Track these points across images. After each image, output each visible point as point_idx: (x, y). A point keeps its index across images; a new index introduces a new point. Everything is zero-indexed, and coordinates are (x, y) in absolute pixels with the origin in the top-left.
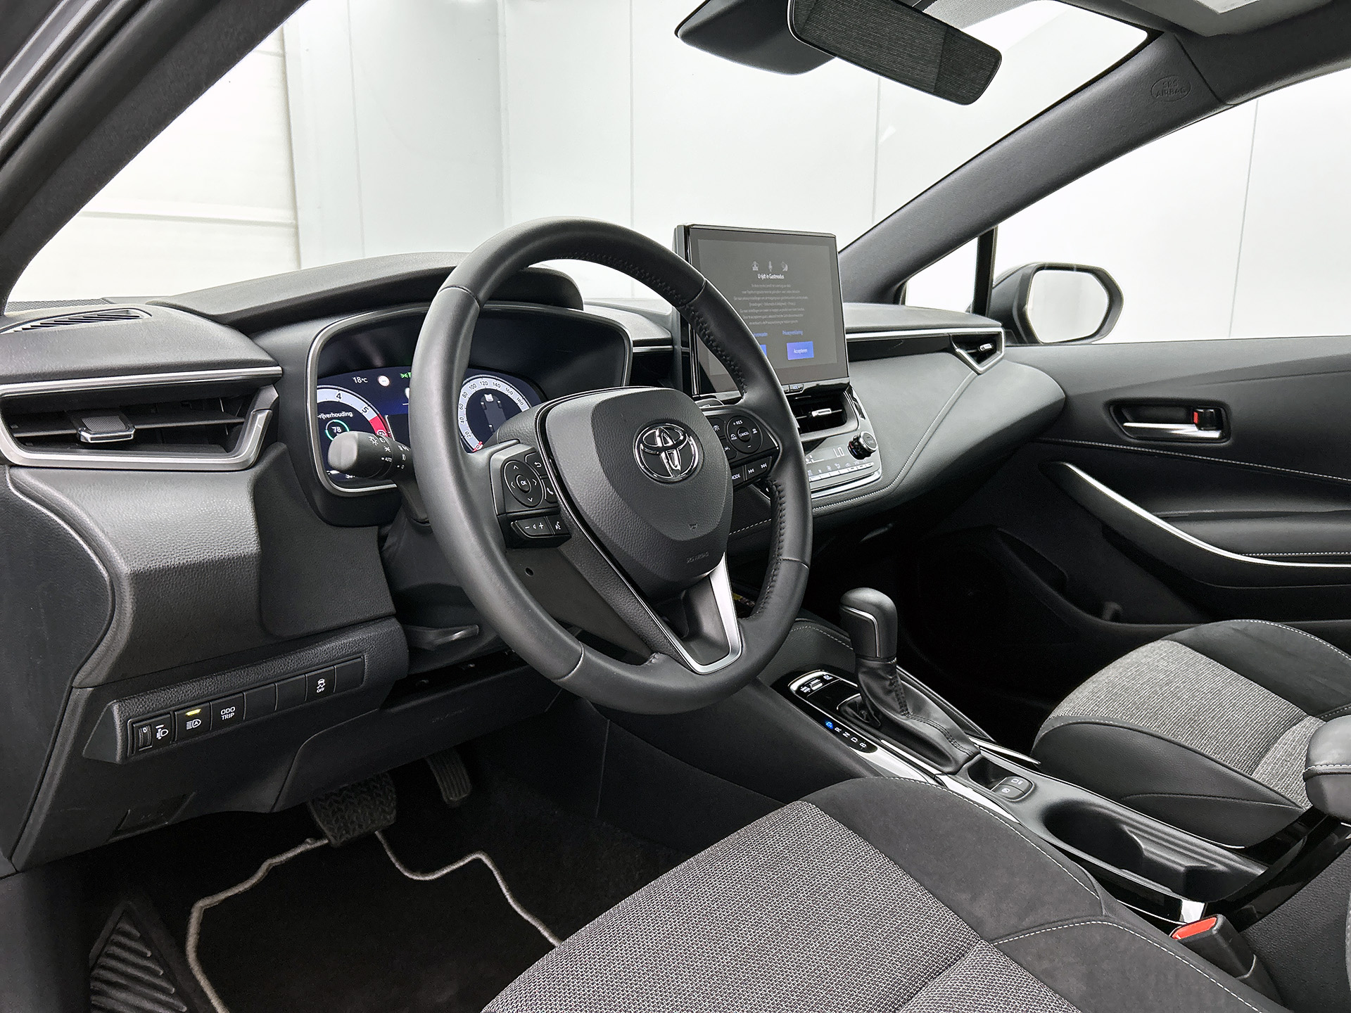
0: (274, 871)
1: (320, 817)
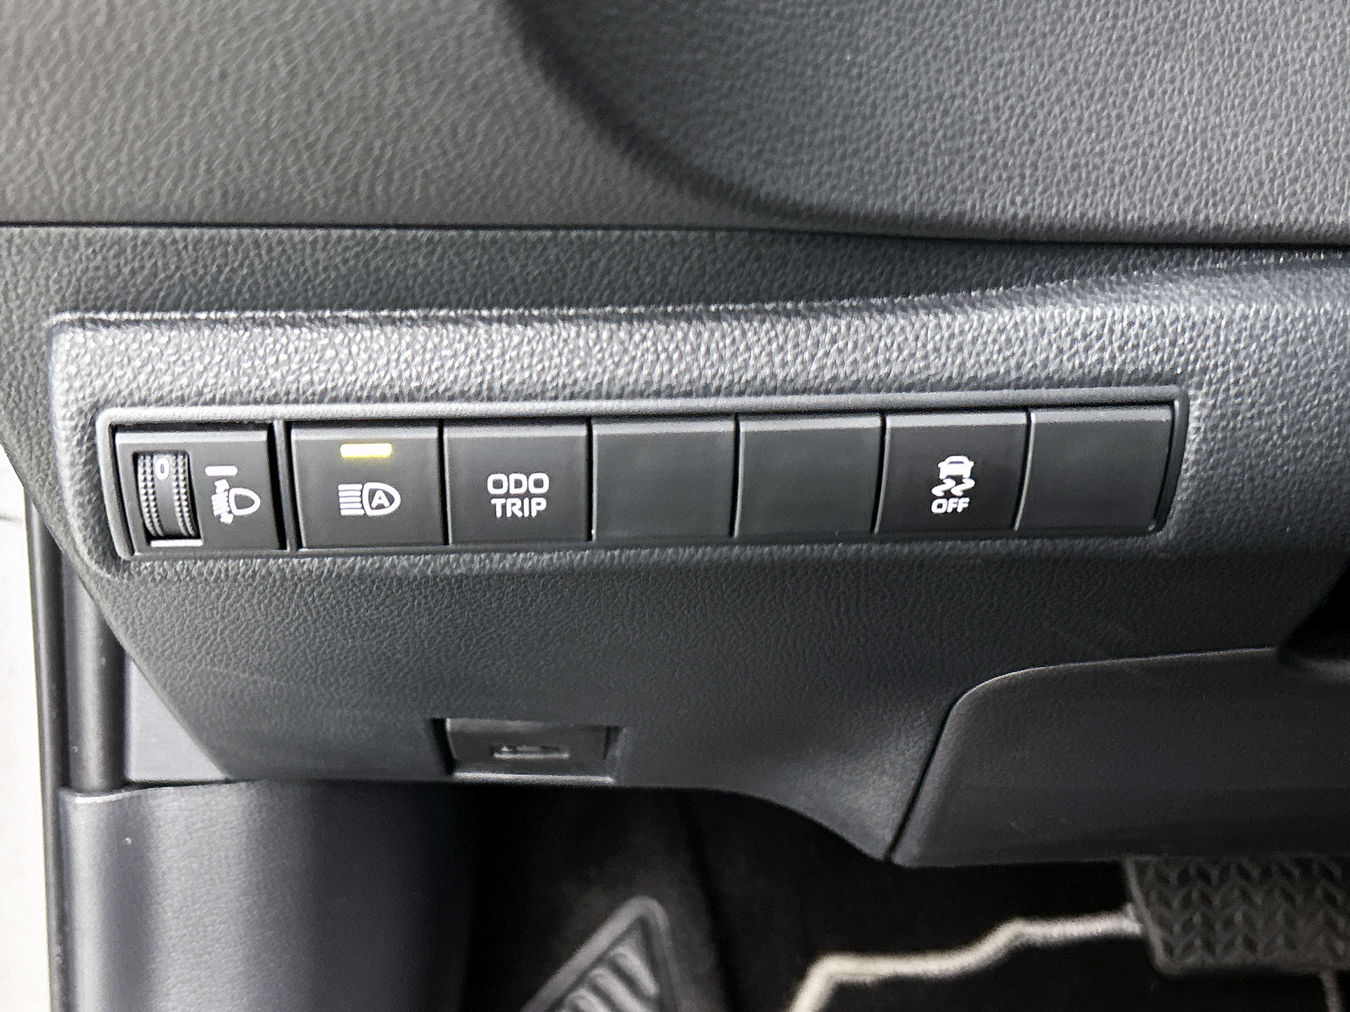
0: (1022, 955)
1: (1141, 883)
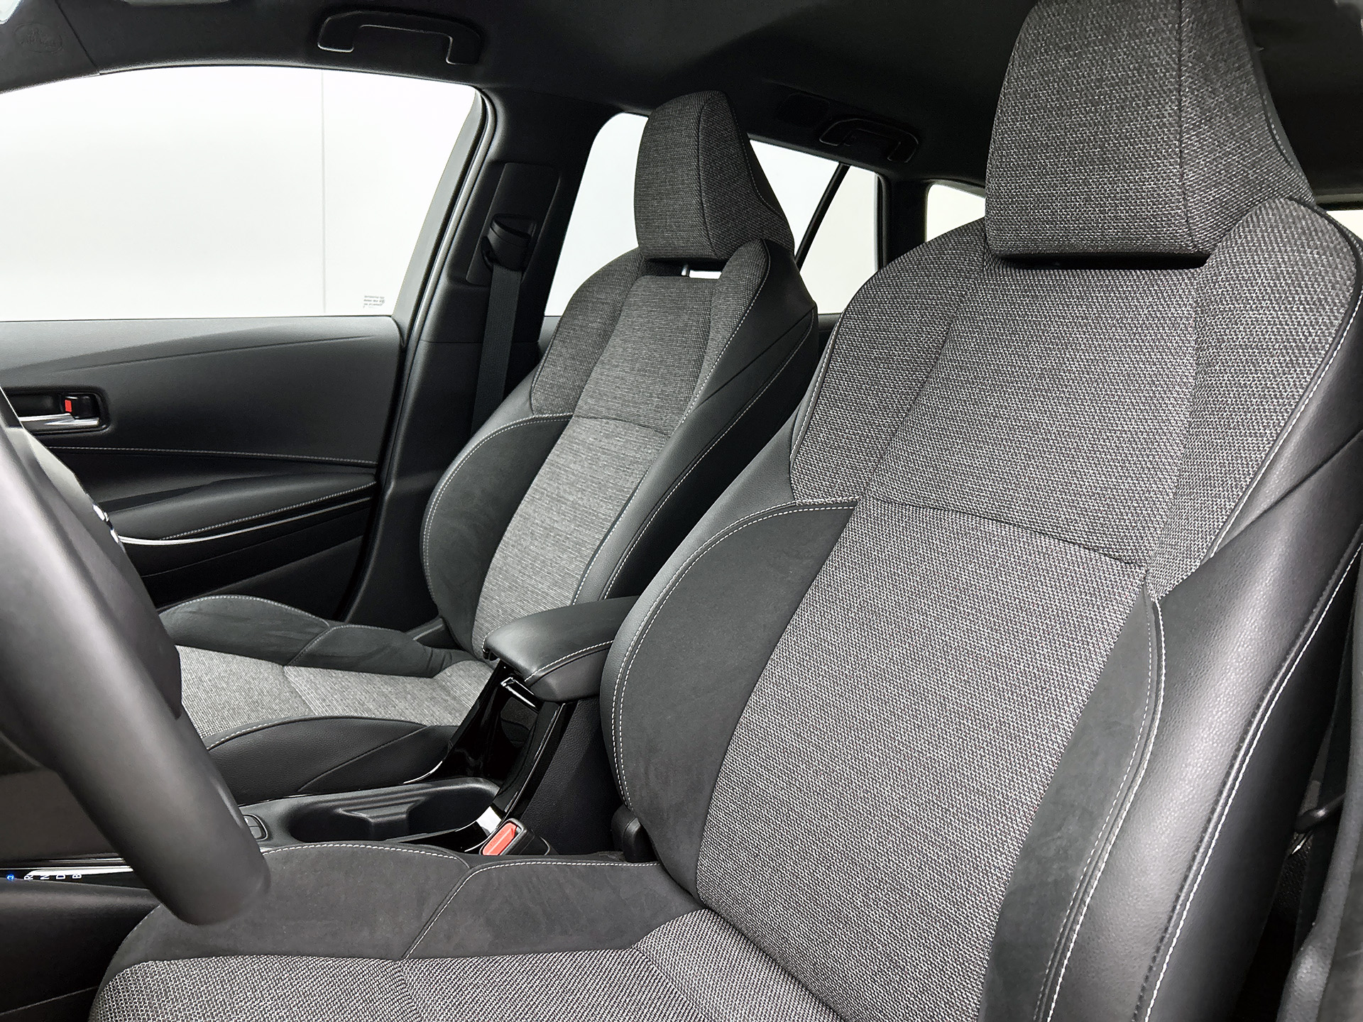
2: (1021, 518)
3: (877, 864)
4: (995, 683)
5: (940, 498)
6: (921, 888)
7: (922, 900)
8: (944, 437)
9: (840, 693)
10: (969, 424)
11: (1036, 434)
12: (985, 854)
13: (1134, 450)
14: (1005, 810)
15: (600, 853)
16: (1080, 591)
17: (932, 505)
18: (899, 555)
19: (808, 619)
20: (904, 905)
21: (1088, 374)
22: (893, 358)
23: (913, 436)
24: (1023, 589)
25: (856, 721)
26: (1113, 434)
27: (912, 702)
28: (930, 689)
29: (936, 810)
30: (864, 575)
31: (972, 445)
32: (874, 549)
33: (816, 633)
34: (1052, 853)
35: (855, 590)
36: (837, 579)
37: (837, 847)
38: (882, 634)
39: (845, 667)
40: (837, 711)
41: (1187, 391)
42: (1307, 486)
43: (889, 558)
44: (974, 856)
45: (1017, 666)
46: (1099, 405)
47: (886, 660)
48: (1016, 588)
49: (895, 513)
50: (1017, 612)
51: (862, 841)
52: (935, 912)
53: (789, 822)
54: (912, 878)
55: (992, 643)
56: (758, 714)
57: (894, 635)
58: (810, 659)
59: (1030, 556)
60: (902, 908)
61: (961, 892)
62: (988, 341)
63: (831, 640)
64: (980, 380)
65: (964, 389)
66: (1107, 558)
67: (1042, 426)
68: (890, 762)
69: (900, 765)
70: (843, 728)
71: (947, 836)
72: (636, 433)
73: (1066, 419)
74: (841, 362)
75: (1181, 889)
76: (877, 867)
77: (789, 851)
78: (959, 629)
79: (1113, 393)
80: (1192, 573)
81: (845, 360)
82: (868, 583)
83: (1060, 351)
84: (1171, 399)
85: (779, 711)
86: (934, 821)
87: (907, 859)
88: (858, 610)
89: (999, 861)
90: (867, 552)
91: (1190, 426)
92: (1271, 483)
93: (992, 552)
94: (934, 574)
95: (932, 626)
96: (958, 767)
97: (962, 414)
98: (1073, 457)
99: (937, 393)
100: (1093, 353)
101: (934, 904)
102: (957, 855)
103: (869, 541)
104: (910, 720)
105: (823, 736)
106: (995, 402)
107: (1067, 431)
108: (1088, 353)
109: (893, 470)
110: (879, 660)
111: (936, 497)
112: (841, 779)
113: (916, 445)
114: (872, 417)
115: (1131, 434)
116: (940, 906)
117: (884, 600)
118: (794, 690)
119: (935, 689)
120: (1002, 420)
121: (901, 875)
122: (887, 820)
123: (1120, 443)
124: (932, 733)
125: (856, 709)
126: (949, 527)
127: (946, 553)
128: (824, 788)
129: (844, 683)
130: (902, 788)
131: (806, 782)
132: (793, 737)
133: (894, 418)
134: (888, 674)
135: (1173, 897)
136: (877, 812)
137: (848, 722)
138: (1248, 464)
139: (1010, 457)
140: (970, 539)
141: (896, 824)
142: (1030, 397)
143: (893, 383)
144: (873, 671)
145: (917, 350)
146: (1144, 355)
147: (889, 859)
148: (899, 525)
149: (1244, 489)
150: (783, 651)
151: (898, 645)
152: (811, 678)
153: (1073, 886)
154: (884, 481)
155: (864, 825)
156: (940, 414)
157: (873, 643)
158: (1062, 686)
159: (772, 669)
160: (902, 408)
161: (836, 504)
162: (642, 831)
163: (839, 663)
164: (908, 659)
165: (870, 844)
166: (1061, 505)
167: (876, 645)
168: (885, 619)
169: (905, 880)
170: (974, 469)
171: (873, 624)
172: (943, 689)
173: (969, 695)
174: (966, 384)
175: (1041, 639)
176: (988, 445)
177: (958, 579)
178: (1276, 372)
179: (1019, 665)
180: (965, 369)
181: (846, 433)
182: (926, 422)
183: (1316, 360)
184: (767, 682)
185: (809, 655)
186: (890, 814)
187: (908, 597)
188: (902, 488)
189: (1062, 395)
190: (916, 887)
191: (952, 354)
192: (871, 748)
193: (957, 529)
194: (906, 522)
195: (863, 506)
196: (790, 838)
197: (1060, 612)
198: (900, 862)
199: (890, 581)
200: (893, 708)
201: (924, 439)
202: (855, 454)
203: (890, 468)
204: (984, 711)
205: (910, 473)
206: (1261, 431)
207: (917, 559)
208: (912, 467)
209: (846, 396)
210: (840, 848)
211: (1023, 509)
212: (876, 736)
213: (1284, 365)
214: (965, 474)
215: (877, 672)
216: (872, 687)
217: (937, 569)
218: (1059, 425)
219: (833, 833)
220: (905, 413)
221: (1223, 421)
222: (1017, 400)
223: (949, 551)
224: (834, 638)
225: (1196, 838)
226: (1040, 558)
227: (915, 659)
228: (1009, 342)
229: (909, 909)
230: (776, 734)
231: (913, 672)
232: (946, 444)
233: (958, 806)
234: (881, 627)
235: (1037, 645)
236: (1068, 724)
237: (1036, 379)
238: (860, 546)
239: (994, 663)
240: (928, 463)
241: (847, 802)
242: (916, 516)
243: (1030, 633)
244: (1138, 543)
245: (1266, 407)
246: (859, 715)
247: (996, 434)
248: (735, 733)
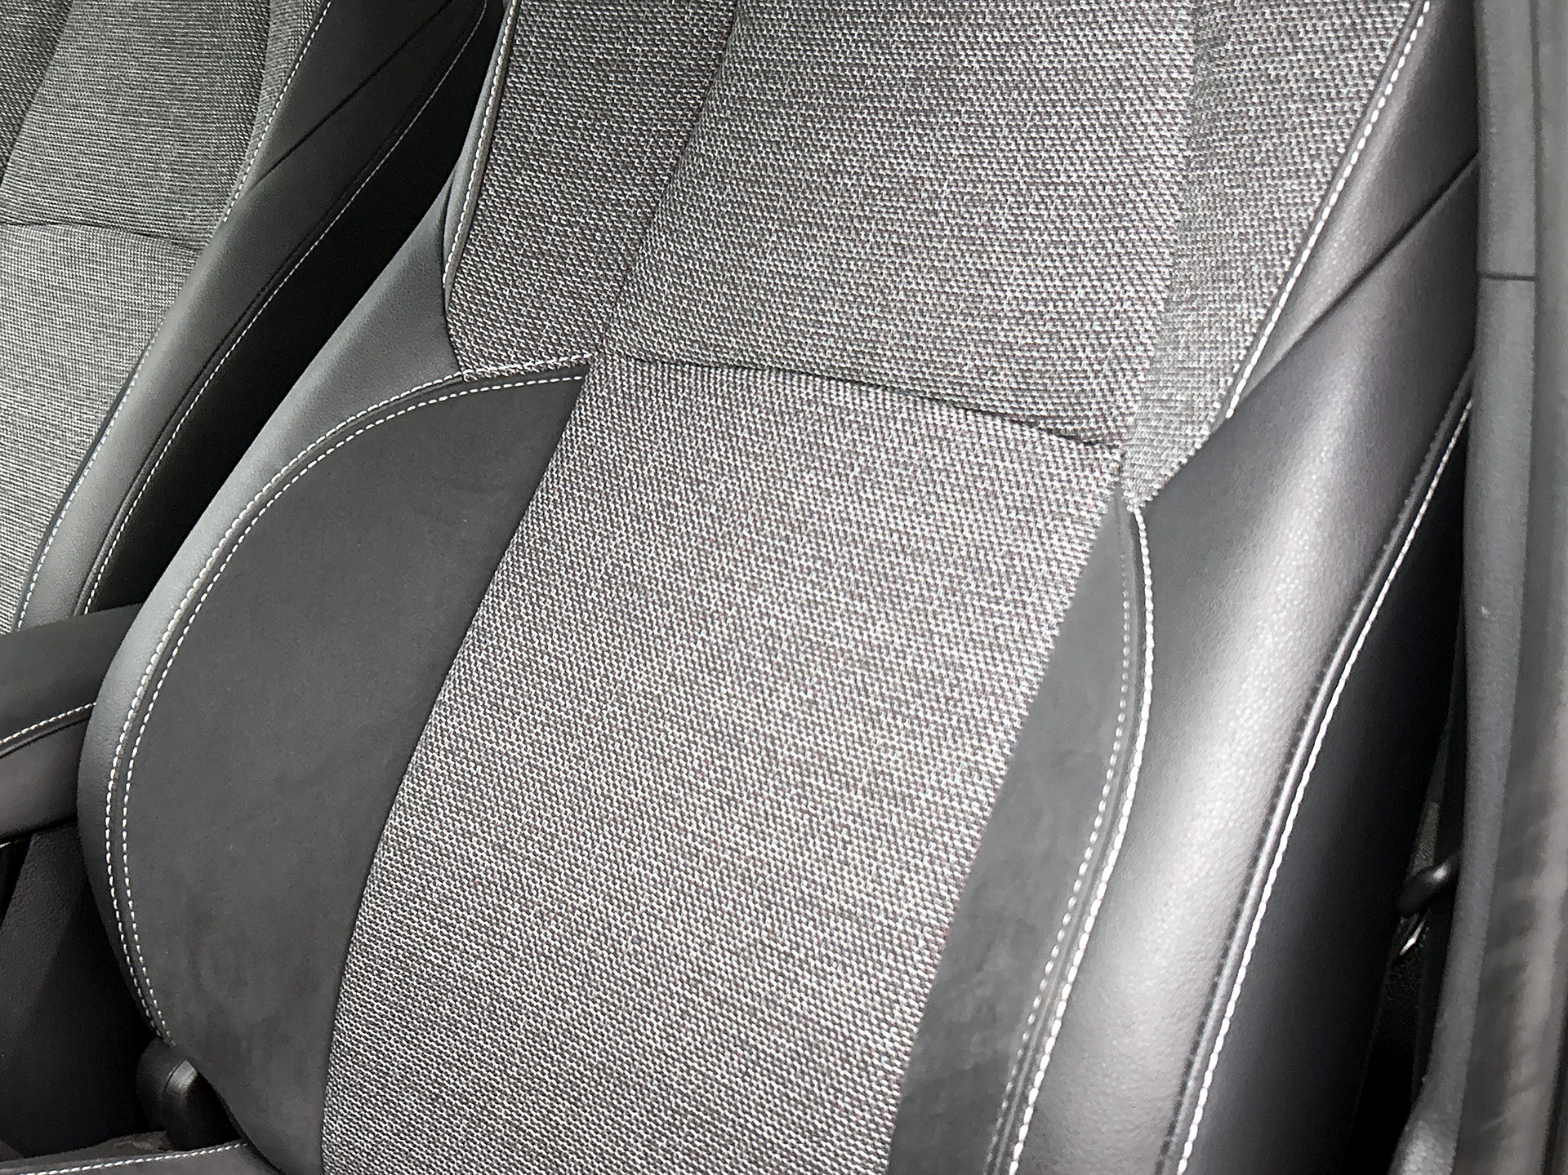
2: (896, 372)
3: (666, 1079)
4: (863, 699)
5: (744, 344)
6: (750, 1114)
7: (754, 1136)
8: (745, 221)
9: (577, 753)
10: (788, 190)
11: (914, 202)
12: (860, 1031)
13: (1091, 222)
14: (891, 942)
15: (117, 1143)
16: (1007, 506)
17: (731, 360)
18: (675, 467)
19: (507, 613)
20: (721, 1152)
21: (1002, 74)
22: (633, 61)
23: (686, 221)
24: (906, 512)
25: (611, 806)
26: (1051, 193)
27: (715, 754)
28: (746, 724)
29: (769, 958)
30: (610, 513)
31: (798, 233)
32: (627, 458)
33: (525, 639)
34: (969, 1012)
35: (596, 545)
36: (558, 526)
37: (589, 1056)
38: (651, 628)
39: (584, 700)
40: (575, 790)
41: (1180, 96)
42: (1386, 269)
43: (656, 474)
44: (841, 1038)
45: (900, 661)
46: (1025, 135)
47: (661, 677)
48: (894, 511)
49: (663, 382)
50: (897, 557)
51: (635, 1039)
52: (778, 1156)
53: (494, 1023)
54: (733, 1097)
55: (853, 622)
56: (418, 817)
57: (675, 626)
58: (515, 693)
59: (915, 445)
60: (717, 1158)
61: (821, 1109)
62: (813, 16)
63: (554, 650)
64: (803, 97)
65: (775, 119)
66: (1053, 437)
67: (923, 184)
68: (680, 877)
69: (698, 881)
70: (588, 823)
71: (790, 1005)
72: (130, 253)
73: (967, 168)
74: (530, 72)
75: (1194, 1049)
76: (666, 1085)
77: (498, 1079)
78: (794, 602)
79: (1048, 109)
80: (1197, 451)
81: (537, 69)
82: (619, 528)
83: (947, 31)
84: (1152, 115)
85: (459, 804)
86: (766, 979)
87: (719, 1060)
88: (603, 585)
89: (886, 1040)
90: (615, 466)
91: (1188, 165)
92: (1326, 266)
93: (847, 445)
94: (743, 499)
95: (743, 600)
96: (805, 870)
97: (774, 171)
98: (982, 244)
99: (725, 130)
100: (1008, 31)
101: (775, 1140)
102: (811, 1039)
103: (617, 443)
104: (712, 791)
105: (549, 844)
106: (835, 141)
107: (969, 193)
108: (1000, 31)
109: (653, 294)
110: (648, 679)
111: (737, 343)
112: (589, 922)
113: (692, 240)
114: (602, 187)
115: (1085, 190)
116: (785, 1142)
117: (652, 558)
118: (487, 760)
119: (755, 723)
120: (850, 179)
121: (713, 1094)
122: (681, 991)
123: (1065, 210)
124: (754, 810)
125: (611, 782)
126: (765, 401)
127: (762, 454)
128: (558, 945)
129: (585, 734)
130: (703, 924)
131: (521, 938)
132: (491, 852)
133: (646, 186)
134: (667, 706)
135: (1181, 1066)
136: (660, 977)
137: (597, 810)
138: (1286, 232)
139: (869, 251)
140: (805, 423)
141: (698, 995)
142: (899, 127)
143: (638, 112)
144: (639, 702)
145: (679, 41)
146: (1101, 29)
147: (688, 1066)
148: (672, 406)
149: (1280, 282)
150: (460, 684)
151: (683, 646)
152: (519, 731)
153: (1006, 1070)
154: (636, 318)
155: (638, 1007)
156: (734, 172)
157: (635, 648)
158: (981, 692)
159: (440, 721)
160: (660, 164)
161: (546, 372)
162: (200, 1083)
163: (573, 693)
164: (702, 672)
165: (651, 1042)
166: (966, 340)
167: (642, 651)
168: (655, 597)
169: (719, 1102)
170: (803, 282)
171: (635, 609)
172: (769, 722)
173: (818, 728)
174: (778, 107)
175: (941, 606)
176: (827, 231)
177: (787, 504)
178: (1327, 49)
179: (904, 658)
180: (773, 78)
181: (553, 224)
182: (707, 191)
183: (1395, 22)
184: (432, 751)
185: (513, 685)
186: (685, 978)
187: (697, 548)
188: (673, 330)
189: (957, 120)
190: (741, 1113)
191: (747, 47)
192: (642, 853)
193: (780, 404)
194: (684, 398)
195: (600, 373)
196: (499, 1053)
197: (973, 550)
198: (708, 1070)
199: (661, 520)
200: (680, 772)
201: (707, 226)
202: (574, 265)
203: (646, 291)
204: (845, 756)
205: (686, 297)
206: (1306, 166)
207: (709, 471)
208: (689, 286)
209: (546, 146)
210: (595, 1059)
211: (898, 355)
212: (650, 829)
213: (1341, 34)
214: (787, 293)
215: (646, 704)
216: (638, 734)
217: (747, 488)
218: (955, 180)
219: (581, 1030)
220: (668, 175)
221: (1242, 151)
222: (874, 135)
223: (767, 450)
224: (560, 646)
225: (1215, 950)
226: (932, 449)
227: (715, 669)
228: (852, 17)
229: (730, 1158)
230: (458, 851)
231: (713, 695)
232: (750, 233)
233: (809, 945)
234: (649, 614)
235: (935, 618)
236: (995, 763)
237: (907, 91)
238: (599, 455)
239: (859, 661)
240: (718, 275)
241: (602, 966)
242: (703, 386)
243: (922, 595)
244: (1106, 402)
245: (1314, 118)
246: (616, 794)
247: (839, 208)
248: (375, 860)
